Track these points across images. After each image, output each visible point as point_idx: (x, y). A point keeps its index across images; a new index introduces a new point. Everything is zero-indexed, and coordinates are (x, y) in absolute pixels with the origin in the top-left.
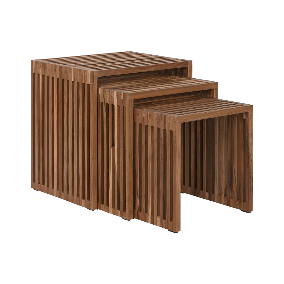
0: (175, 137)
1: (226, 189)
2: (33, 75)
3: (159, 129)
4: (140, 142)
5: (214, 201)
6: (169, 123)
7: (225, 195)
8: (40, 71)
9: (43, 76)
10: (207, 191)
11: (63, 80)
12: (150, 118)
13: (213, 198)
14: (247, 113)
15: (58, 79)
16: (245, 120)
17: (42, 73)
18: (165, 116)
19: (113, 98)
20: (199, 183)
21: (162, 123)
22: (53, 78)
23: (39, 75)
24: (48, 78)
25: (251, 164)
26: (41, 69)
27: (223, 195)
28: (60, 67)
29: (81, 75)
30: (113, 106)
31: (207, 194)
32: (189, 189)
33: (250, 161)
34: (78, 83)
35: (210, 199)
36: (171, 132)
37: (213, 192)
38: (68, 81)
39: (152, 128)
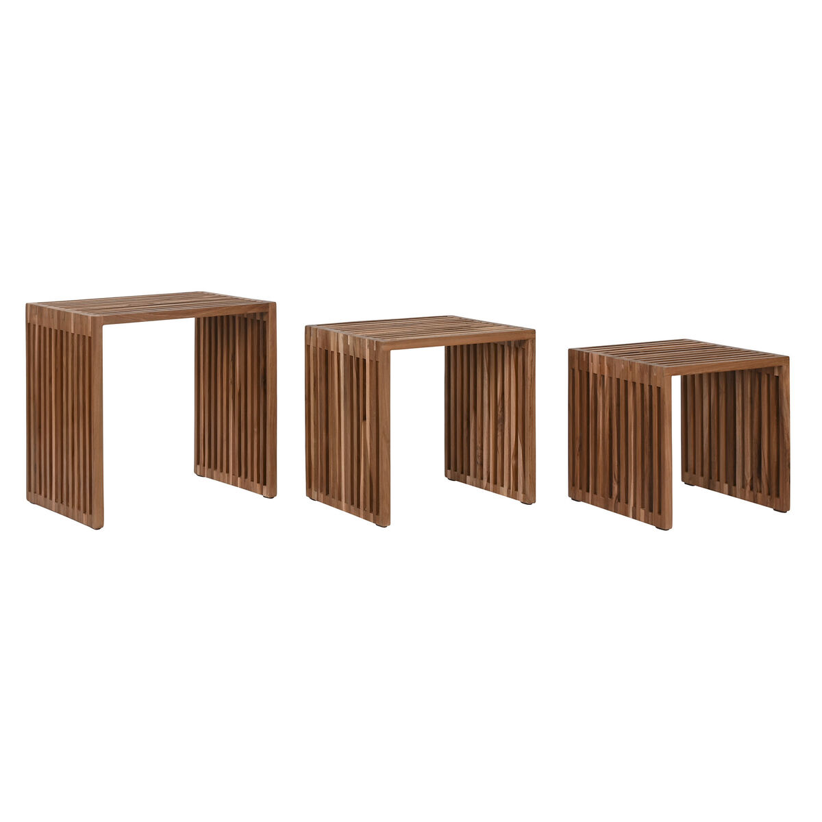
0: (664, 395)
1: (752, 479)
2: (28, 326)
3: (642, 385)
4: (618, 405)
5: (736, 497)
6: (656, 377)
7: (752, 489)
8: (36, 319)
9: (40, 327)
10: (726, 482)
11: (62, 332)
12: (630, 370)
13: (734, 492)
14: (780, 367)
15: (56, 331)
16: (778, 377)
17: (38, 323)
18: (650, 366)
19: (364, 350)
20: (715, 471)
21: (646, 376)
22: (50, 329)
23: (34, 325)
24: (45, 328)
25: (787, 442)
26: (36, 316)
27: (748, 488)
28: (59, 312)
29: (82, 323)
30: (364, 360)
31: (726, 486)
32: (701, 479)
33: (786, 438)
34: (78, 335)
35: (730, 494)
36: (659, 389)
37: (735, 485)
38: (67, 333)
39: (634, 383)
